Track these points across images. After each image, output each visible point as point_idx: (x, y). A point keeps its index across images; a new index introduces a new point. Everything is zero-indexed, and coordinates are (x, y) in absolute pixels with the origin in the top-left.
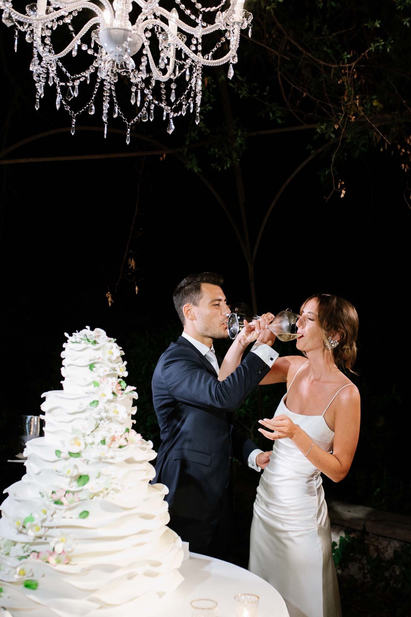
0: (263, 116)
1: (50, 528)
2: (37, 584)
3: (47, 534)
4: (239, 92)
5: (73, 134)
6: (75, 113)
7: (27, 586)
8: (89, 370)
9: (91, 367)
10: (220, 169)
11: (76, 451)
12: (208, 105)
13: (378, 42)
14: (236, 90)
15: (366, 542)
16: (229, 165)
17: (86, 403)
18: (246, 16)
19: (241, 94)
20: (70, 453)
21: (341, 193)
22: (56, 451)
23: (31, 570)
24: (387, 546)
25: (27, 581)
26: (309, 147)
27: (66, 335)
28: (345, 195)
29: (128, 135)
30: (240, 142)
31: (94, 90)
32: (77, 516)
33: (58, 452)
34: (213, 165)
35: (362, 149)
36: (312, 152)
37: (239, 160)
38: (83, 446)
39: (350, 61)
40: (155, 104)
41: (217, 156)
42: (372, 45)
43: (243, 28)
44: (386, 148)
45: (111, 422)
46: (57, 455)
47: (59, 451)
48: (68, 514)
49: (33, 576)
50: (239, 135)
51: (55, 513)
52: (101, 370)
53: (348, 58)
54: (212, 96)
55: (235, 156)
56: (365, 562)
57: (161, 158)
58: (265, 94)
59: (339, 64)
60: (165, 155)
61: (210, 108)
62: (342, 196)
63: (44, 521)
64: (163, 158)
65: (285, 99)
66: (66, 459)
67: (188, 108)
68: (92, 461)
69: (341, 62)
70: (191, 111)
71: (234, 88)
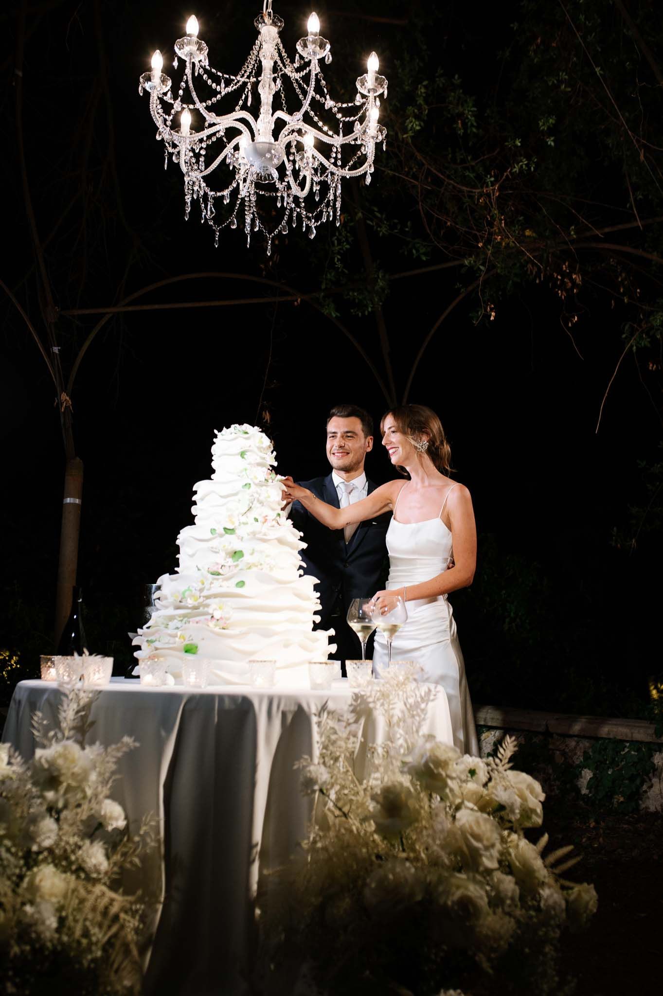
0: (406, 253)
1: (208, 597)
2: (197, 647)
3: (205, 603)
4: (379, 229)
5: (216, 246)
6: (218, 227)
7: (186, 652)
8: (241, 458)
9: (242, 454)
10: (360, 314)
11: (231, 528)
12: (345, 243)
13: (521, 161)
14: (375, 228)
15: (551, 747)
16: (370, 309)
17: (239, 485)
18: (381, 131)
19: (381, 231)
20: (225, 529)
21: (491, 315)
22: (211, 529)
23: (190, 636)
24: (575, 748)
25: (187, 645)
26: (458, 285)
27: (216, 431)
28: (495, 317)
29: (269, 247)
30: (381, 284)
31: (236, 206)
32: (234, 585)
33: (213, 531)
34: (352, 311)
35: (515, 279)
36: (462, 290)
37: (381, 304)
38: (237, 524)
39: (493, 184)
40: (297, 212)
41: (357, 301)
42: (516, 166)
43: (378, 141)
44: (542, 279)
45: (263, 505)
46: (212, 533)
47: (214, 529)
48: (225, 584)
49: (192, 640)
50: (380, 277)
51: (211, 583)
52: (251, 458)
53: (491, 182)
54: (348, 235)
55: (376, 300)
56: (551, 771)
57: (296, 303)
58: (407, 229)
59: (482, 187)
60: (299, 300)
61: (348, 246)
62: (492, 318)
63: (201, 590)
64: (298, 302)
65: (429, 231)
66: (221, 536)
67: (328, 216)
68: (246, 537)
69: (485, 185)
70: (331, 219)
71: (373, 226)
